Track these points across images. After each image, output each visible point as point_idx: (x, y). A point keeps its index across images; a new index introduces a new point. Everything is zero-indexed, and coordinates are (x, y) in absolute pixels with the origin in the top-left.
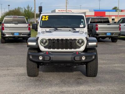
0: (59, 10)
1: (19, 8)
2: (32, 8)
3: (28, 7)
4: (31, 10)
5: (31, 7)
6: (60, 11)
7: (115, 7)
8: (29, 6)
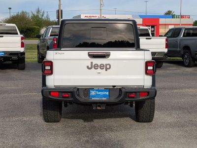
0: (86, 15)
1: (23, 12)
2: (44, 12)
3: (38, 11)
4: (43, 16)
5: (42, 11)
6: (87, 17)
7: (169, 12)
8: (39, 9)
